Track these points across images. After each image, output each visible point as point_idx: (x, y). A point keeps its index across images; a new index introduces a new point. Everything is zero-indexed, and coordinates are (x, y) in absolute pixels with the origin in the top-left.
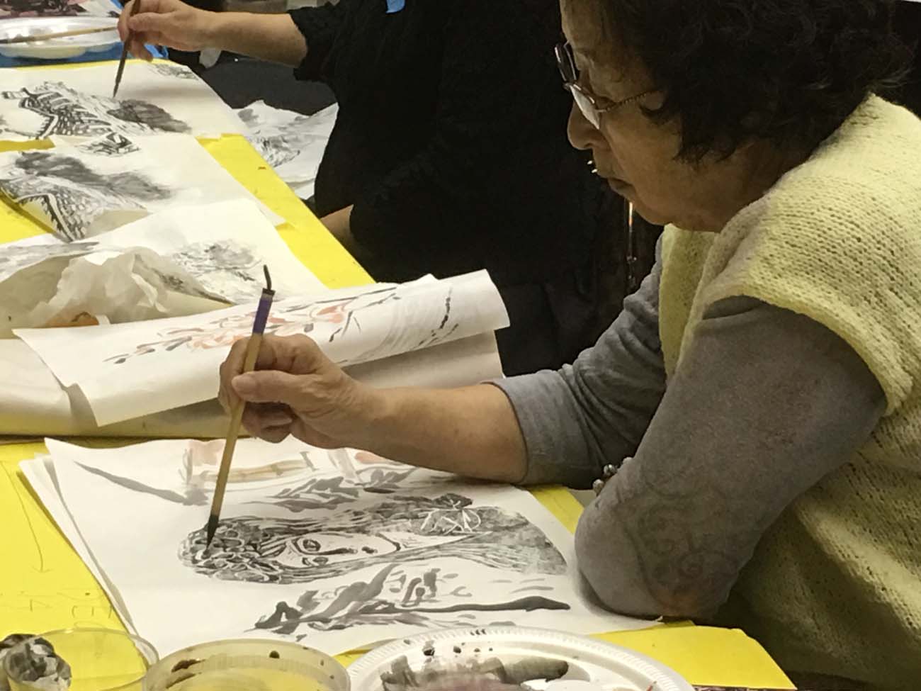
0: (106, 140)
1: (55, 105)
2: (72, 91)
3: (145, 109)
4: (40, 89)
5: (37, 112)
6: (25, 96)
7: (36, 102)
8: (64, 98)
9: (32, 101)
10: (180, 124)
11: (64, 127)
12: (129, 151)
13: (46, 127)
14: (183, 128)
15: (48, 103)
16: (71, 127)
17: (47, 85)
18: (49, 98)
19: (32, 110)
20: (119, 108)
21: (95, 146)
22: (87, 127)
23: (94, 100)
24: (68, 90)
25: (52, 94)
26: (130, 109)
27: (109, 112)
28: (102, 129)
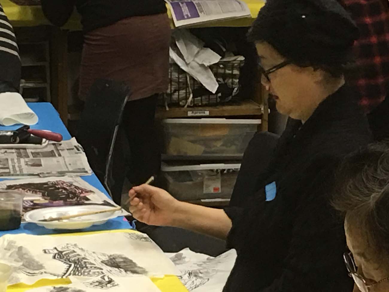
0: (100, 279)
1: (72, 257)
2: (82, 249)
3: (122, 260)
4: (64, 248)
5: (62, 261)
6: (56, 252)
7: (62, 255)
8: (77, 253)
9: (60, 255)
10: (142, 270)
11: (77, 271)
12: (113, 286)
13: (67, 271)
14: (143, 272)
15: (69, 256)
16: (81, 271)
17: (68, 245)
18: (69, 253)
19: (60, 260)
20: (108, 259)
21: (94, 282)
22: (90, 271)
23: (93, 255)
24: (80, 249)
25: (71, 251)
26: (113, 260)
27: (102, 262)
28: (98, 272)
